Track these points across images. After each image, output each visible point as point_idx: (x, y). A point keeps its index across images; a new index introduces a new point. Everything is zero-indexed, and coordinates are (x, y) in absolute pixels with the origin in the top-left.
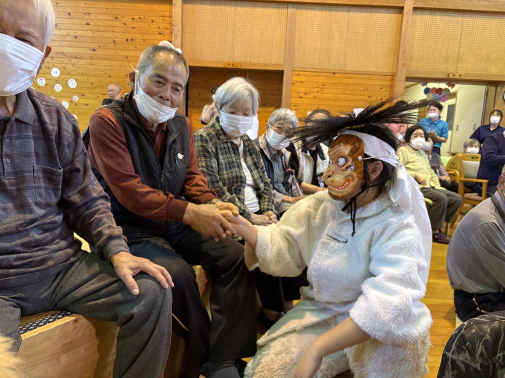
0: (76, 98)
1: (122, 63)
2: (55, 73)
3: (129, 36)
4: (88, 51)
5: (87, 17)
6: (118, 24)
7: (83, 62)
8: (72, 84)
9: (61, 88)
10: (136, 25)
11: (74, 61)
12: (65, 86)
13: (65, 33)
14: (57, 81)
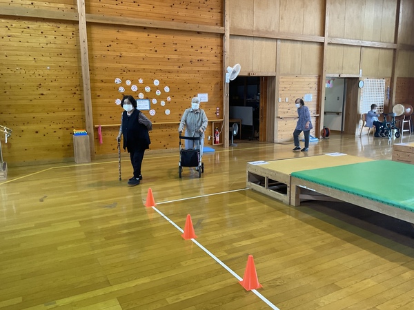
0: (169, 99)
1: (196, 75)
2: (156, 83)
3: (199, 58)
4: (176, 68)
5: (175, 46)
6: (192, 50)
7: (173, 76)
8: (167, 89)
9: (160, 92)
10: (202, 51)
11: (168, 75)
12: (163, 91)
13: (162, 56)
14: (157, 88)
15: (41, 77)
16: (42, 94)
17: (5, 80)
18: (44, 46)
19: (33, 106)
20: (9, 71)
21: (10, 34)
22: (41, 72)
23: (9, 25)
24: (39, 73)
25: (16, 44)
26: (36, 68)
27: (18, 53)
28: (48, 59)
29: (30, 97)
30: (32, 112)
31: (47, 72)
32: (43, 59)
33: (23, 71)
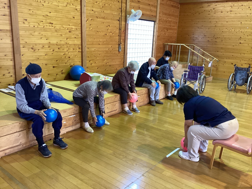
15: (242, 33)
16: (240, 43)
17: (223, 34)
18: (249, 15)
19: (234, 49)
20: (226, 30)
21: (231, 10)
22: (243, 30)
23: (232, 5)
24: (241, 31)
25: (233, 15)
26: (240, 28)
27: (233, 20)
28: (249, 22)
29: (233, 44)
30: (233, 52)
31: (246, 30)
32: (246, 23)
33: (233, 30)
